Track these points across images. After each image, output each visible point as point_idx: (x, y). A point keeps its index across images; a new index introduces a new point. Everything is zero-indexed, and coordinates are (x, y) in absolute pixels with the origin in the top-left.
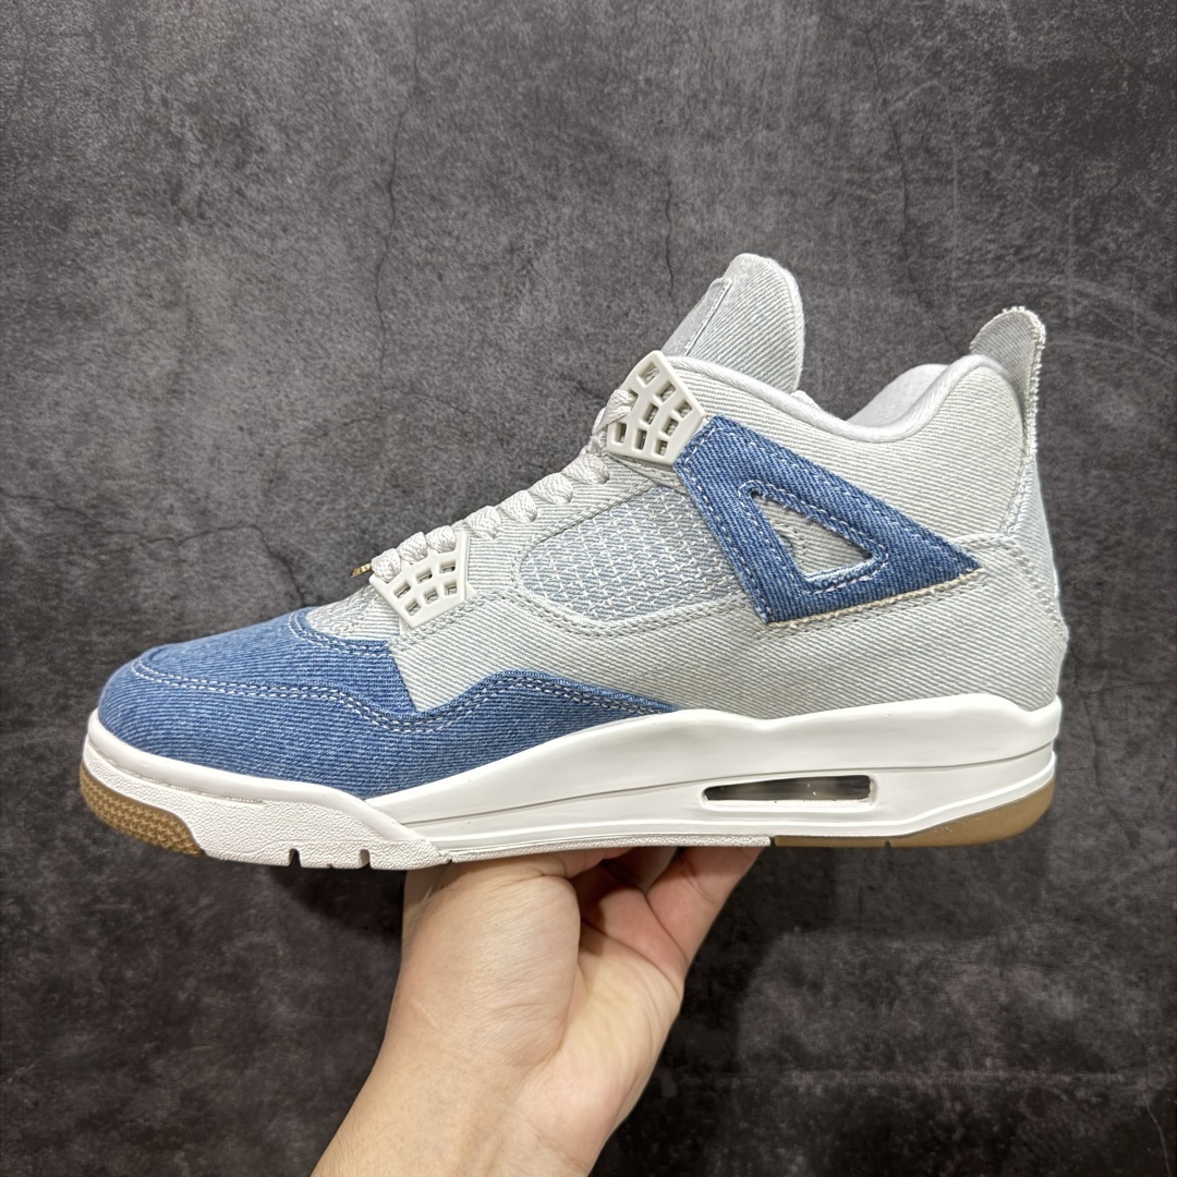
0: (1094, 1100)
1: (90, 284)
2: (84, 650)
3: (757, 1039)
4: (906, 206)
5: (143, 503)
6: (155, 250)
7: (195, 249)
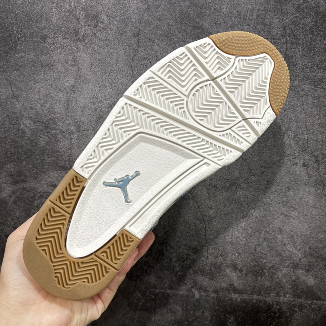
0: (317, 308)
1: (51, 58)
2: (43, 162)
3: (223, 284)
4: (286, 51)
5: (62, 121)
6: (70, 49)
7: (81, 50)
